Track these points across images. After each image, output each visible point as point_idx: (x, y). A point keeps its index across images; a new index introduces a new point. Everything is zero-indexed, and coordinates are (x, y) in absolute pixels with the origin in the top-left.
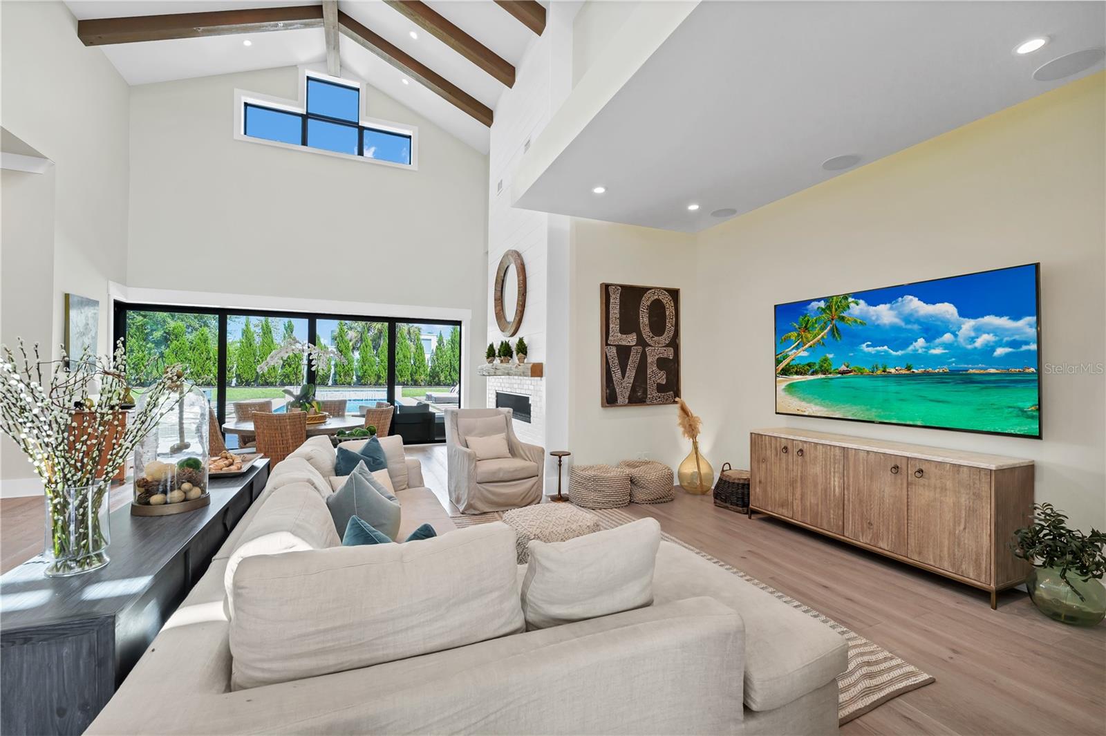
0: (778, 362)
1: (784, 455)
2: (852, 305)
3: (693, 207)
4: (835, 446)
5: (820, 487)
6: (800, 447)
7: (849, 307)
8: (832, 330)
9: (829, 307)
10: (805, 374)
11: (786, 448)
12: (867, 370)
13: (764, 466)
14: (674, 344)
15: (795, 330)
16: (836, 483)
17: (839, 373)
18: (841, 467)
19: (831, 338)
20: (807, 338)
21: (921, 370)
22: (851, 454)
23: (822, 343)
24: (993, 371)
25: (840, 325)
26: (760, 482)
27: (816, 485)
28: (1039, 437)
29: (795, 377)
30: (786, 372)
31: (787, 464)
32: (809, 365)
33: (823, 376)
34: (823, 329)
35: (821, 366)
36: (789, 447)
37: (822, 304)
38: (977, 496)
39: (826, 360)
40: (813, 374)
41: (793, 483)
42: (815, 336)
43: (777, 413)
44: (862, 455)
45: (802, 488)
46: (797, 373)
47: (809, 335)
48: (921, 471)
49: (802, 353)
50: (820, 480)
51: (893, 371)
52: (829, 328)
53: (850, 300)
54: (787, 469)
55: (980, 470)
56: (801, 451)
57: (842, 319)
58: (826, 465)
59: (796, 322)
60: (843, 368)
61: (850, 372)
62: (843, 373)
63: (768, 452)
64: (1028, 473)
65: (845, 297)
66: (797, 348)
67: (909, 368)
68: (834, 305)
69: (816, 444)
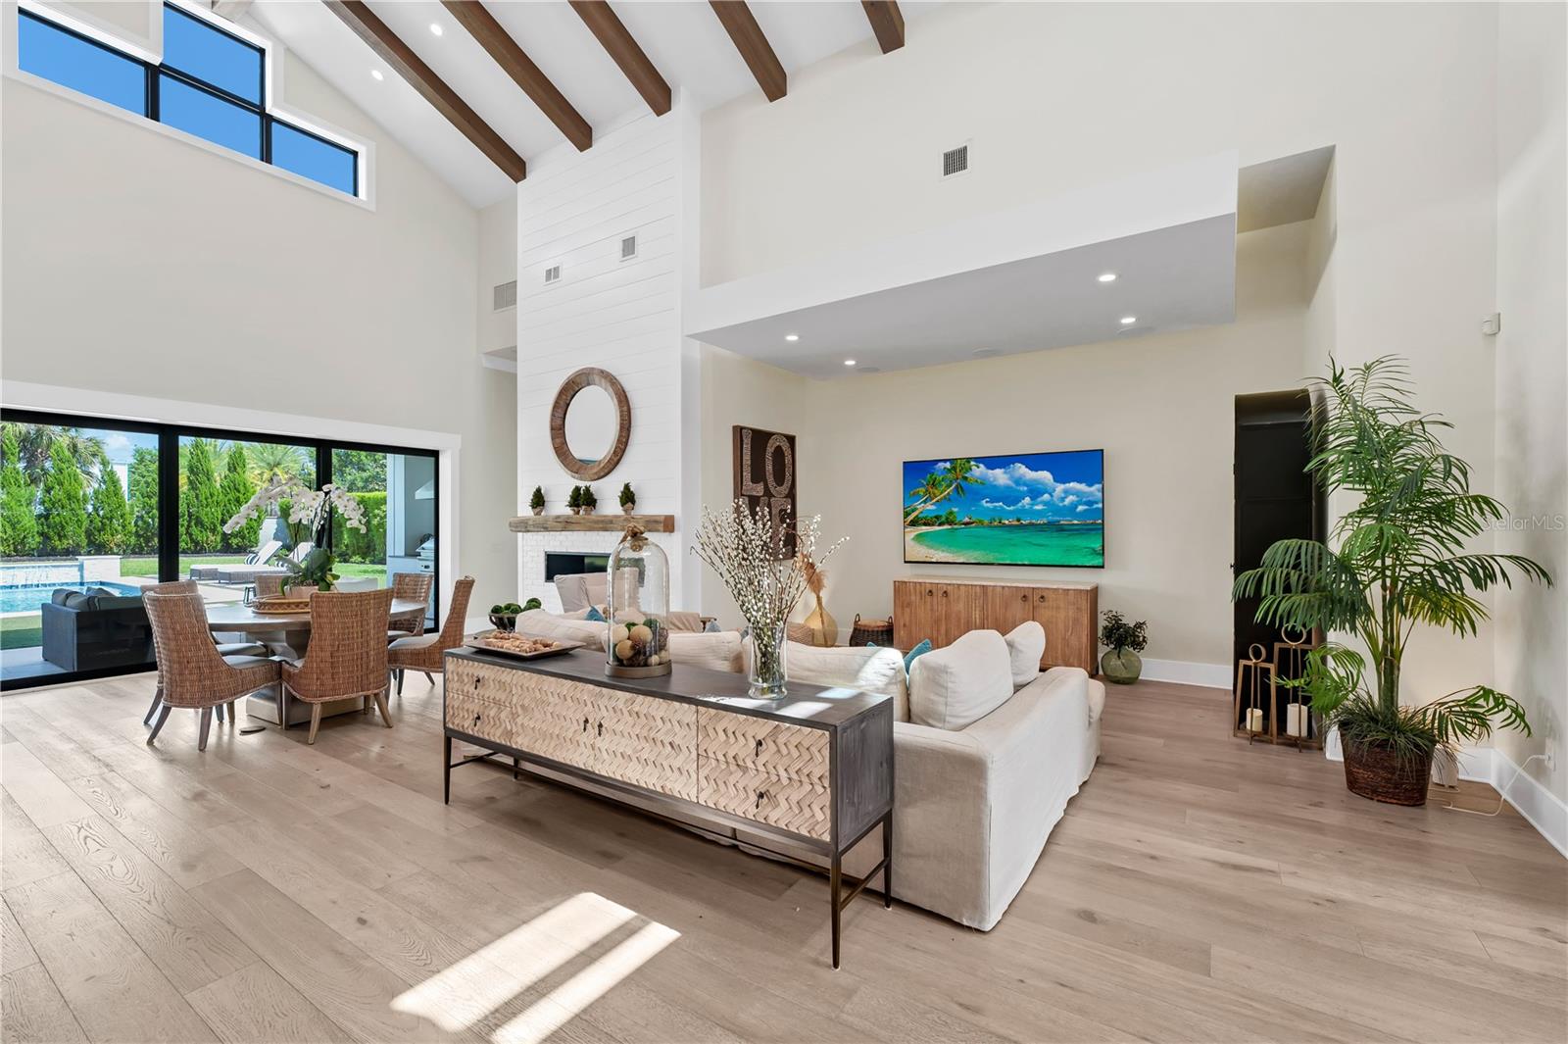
0: (906, 515)
1: (928, 598)
2: (974, 468)
3: (850, 363)
4: (976, 586)
5: (962, 621)
6: (945, 589)
7: (971, 469)
8: (957, 487)
9: (954, 468)
10: (933, 525)
11: (930, 591)
12: (986, 522)
13: (908, 610)
14: (792, 495)
15: (923, 486)
16: (977, 616)
17: (964, 524)
18: (981, 602)
19: (956, 495)
20: (934, 494)
21: (1028, 522)
22: (990, 590)
23: (948, 499)
24: (1076, 522)
25: (963, 484)
26: (904, 625)
27: (959, 620)
28: (1103, 567)
29: (924, 527)
30: (913, 523)
31: (932, 605)
32: (937, 517)
33: (949, 527)
34: (949, 486)
35: (947, 519)
36: (934, 591)
37: (948, 465)
38: (1079, 609)
39: (951, 513)
40: (940, 525)
41: (937, 621)
42: (942, 493)
43: (905, 562)
44: (998, 589)
45: (946, 625)
46: (925, 524)
47: (936, 491)
48: (1042, 597)
49: (930, 507)
50: (963, 615)
51: (1007, 522)
52: (954, 486)
53: (972, 463)
54: (932, 610)
55: (1081, 591)
56: (945, 592)
57: (966, 478)
58: (968, 602)
59: (924, 479)
60: (967, 520)
61: (972, 523)
62: (966, 524)
63: (913, 598)
64: (1094, 594)
65: (968, 460)
66: (925, 502)
67: (1018, 520)
68: (960, 466)
69: (959, 585)
